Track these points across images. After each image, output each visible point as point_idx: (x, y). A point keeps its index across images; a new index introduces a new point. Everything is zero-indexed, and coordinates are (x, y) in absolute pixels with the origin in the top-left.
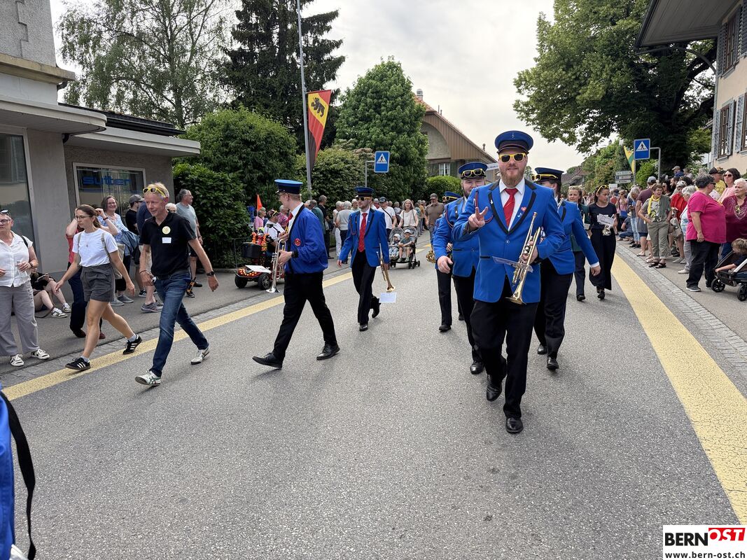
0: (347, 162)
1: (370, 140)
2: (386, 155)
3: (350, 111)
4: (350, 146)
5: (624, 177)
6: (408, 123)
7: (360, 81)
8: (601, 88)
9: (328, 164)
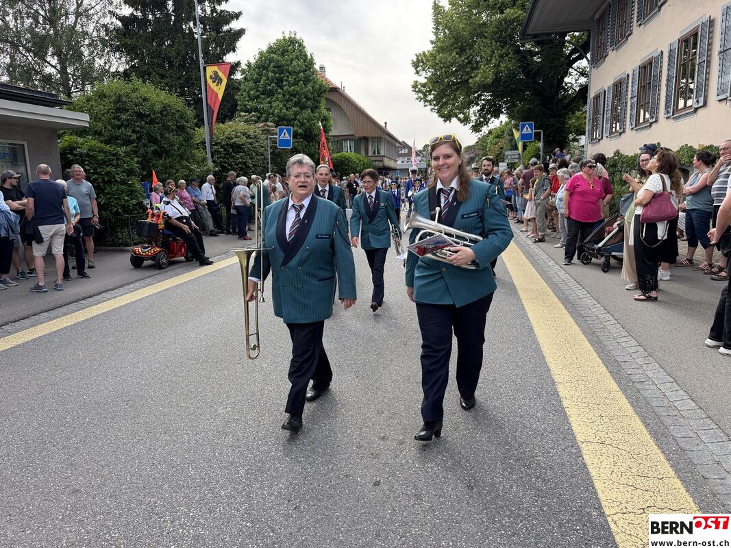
0: (249, 137)
1: (273, 114)
2: (289, 131)
3: (251, 84)
4: (252, 120)
5: (513, 157)
6: (310, 99)
7: (261, 54)
8: (491, 73)
9: (228, 138)
